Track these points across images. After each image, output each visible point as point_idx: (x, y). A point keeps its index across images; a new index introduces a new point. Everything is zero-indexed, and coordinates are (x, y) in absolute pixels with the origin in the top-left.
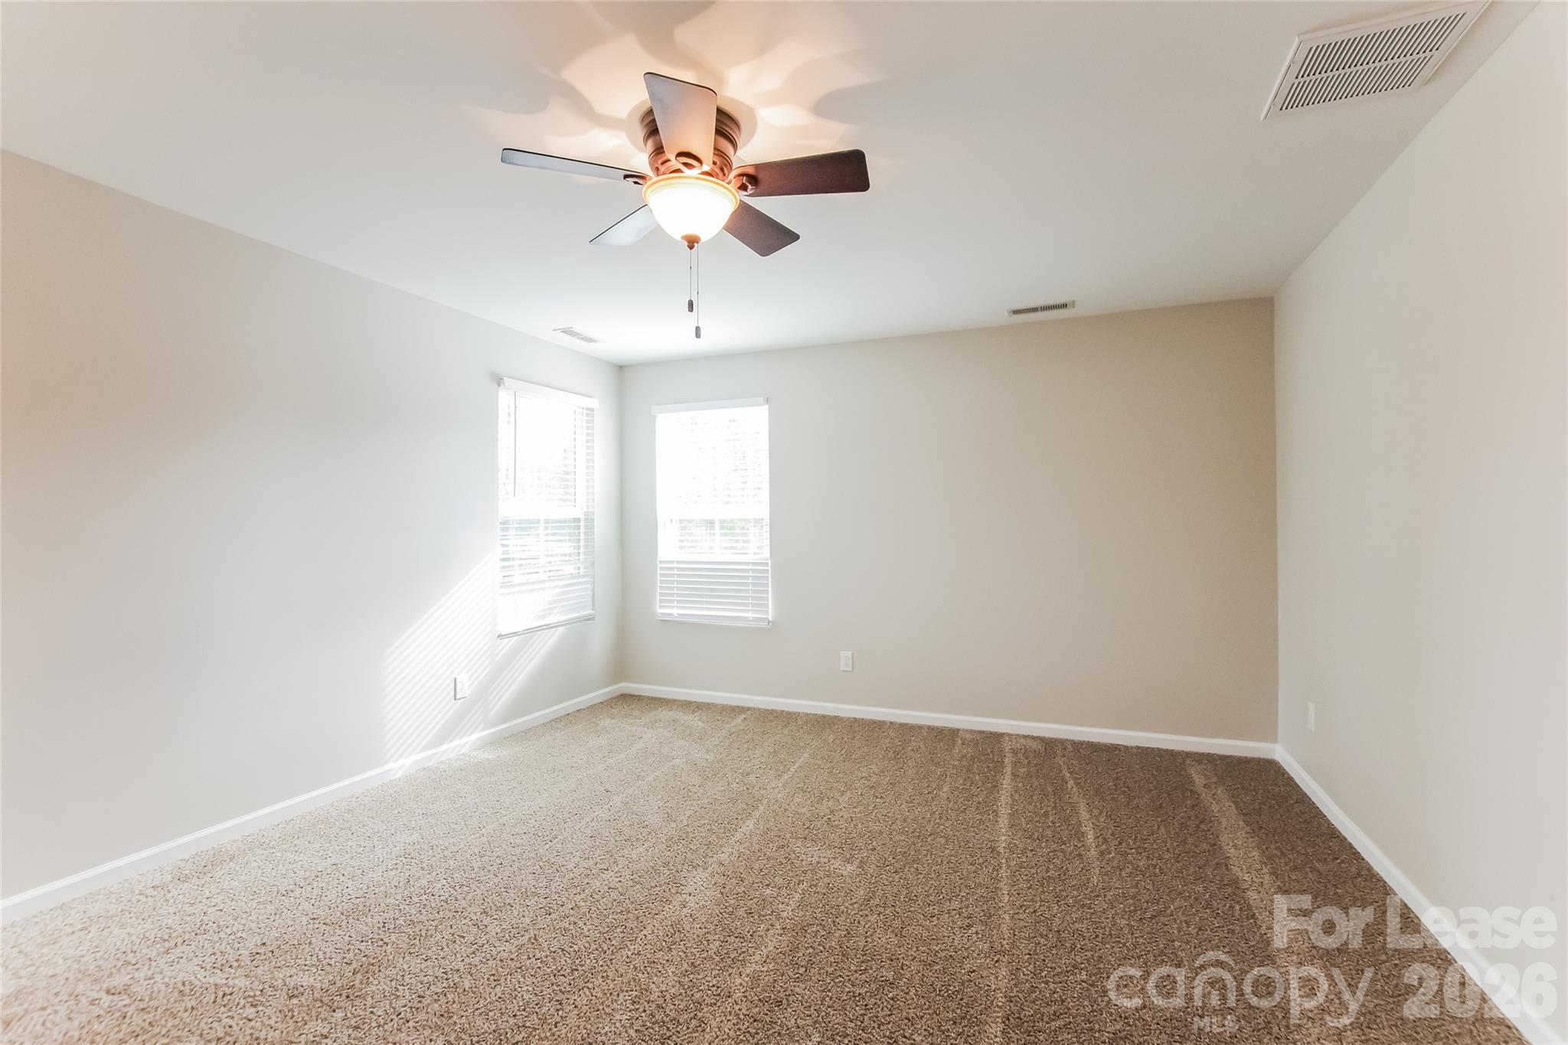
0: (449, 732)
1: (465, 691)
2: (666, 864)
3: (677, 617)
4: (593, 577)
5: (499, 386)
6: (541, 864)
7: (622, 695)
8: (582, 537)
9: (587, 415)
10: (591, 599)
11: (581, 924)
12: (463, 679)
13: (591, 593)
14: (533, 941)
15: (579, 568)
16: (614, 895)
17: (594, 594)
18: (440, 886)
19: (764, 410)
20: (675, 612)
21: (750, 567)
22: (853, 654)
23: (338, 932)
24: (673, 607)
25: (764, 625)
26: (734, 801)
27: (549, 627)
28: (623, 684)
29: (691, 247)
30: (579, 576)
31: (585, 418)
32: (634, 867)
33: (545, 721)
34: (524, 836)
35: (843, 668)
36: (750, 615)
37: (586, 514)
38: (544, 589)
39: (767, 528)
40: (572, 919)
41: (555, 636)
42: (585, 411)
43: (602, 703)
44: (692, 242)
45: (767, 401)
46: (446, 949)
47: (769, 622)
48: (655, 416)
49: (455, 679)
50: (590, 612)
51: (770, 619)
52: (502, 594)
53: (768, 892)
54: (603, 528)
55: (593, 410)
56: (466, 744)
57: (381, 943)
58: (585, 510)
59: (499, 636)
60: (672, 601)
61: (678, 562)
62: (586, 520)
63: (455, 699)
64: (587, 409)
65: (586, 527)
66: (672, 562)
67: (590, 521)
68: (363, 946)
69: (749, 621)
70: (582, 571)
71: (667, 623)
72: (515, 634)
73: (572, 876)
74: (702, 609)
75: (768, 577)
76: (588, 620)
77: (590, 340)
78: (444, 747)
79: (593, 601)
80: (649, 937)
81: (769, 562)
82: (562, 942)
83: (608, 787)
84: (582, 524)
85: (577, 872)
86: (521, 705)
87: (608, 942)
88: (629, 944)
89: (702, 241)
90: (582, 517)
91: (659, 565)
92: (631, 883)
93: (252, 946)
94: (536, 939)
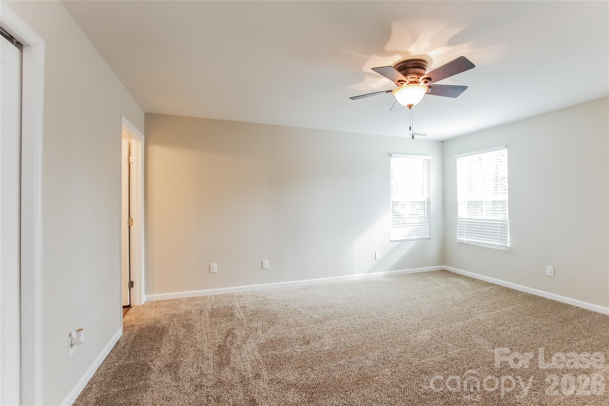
0: (373, 269)
1: (379, 257)
2: (418, 324)
3: (465, 242)
4: (430, 223)
5: (390, 156)
6: (380, 311)
7: (443, 270)
8: (426, 208)
9: (428, 162)
10: (429, 231)
11: (381, 329)
12: (378, 253)
13: (429, 229)
14: (366, 328)
15: (425, 220)
16: (396, 326)
17: (430, 230)
18: (352, 308)
19: (505, 151)
20: (465, 239)
21: (499, 222)
22: (554, 268)
23: (325, 309)
24: (464, 237)
25: (505, 249)
26: (460, 314)
27: (410, 240)
28: (444, 266)
29: (410, 108)
30: (424, 222)
31: (427, 163)
32: (408, 321)
33: (408, 273)
34: (380, 303)
35: (548, 274)
36: (498, 244)
37: (427, 199)
38: (409, 226)
39: (507, 205)
40: (380, 327)
41: (414, 243)
42: (427, 161)
43: (433, 271)
44: (410, 106)
45: (507, 147)
46: (345, 322)
47: (507, 248)
48: (456, 159)
49: (376, 253)
50: (429, 236)
51: (508, 246)
52: (392, 227)
53: (449, 345)
54: (435, 205)
55: (430, 160)
56: (379, 274)
57: (332, 315)
58: (427, 198)
59: (391, 241)
60: (464, 235)
61: (466, 219)
62: (427, 202)
63: (375, 259)
64: (428, 160)
65: (427, 204)
66: (464, 219)
67: (429, 202)
68: (328, 314)
69: (498, 246)
70: (426, 221)
71: (462, 244)
72: (397, 241)
73: (387, 317)
74: (476, 239)
75: (507, 227)
76: (428, 239)
77: (424, 135)
78: (371, 274)
79: (430, 233)
80: (398, 340)
81: (508, 220)
82: (373, 331)
83: (416, 297)
84: (426, 203)
85: (389, 316)
86: (399, 265)
87: (385, 336)
88: (391, 339)
89: (414, 105)
90: (426, 200)
91: (458, 220)
92: (403, 325)
93: (309, 306)
94: (367, 328)
